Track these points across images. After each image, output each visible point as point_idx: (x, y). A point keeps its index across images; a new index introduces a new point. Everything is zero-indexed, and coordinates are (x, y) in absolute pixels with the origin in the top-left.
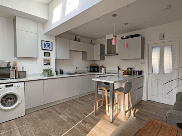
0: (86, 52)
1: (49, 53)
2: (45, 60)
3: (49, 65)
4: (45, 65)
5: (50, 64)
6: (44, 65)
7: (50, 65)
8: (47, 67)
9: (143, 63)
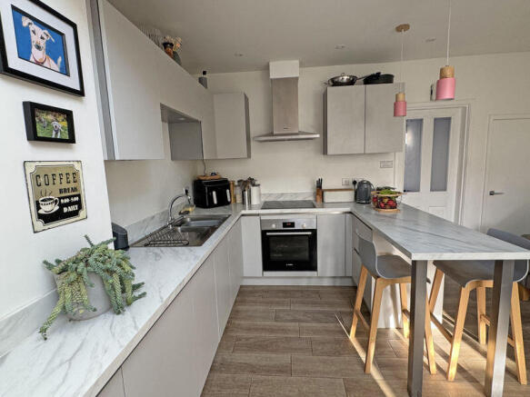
0: (198, 122)
1: (68, 115)
2: (40, 178)
3: (75, 214)
4: (48, 219)
5: (79, 203)
6: (39, 224)
7: (82, 214)
8: (67, 238)
9: (385, 165)
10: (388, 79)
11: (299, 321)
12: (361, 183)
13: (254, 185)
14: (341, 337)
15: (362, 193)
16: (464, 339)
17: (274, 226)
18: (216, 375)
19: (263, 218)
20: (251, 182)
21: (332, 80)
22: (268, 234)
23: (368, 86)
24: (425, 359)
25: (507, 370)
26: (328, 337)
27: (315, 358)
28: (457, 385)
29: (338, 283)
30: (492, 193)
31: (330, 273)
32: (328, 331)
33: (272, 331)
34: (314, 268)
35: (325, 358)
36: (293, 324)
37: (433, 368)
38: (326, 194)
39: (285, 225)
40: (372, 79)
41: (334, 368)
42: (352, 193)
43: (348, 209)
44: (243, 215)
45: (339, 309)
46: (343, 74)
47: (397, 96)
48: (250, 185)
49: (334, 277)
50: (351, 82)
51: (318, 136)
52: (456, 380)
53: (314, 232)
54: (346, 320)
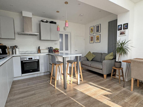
9: (56, 44)
10: (55, 23)
11: (36, 84)
12: (50, 48)
13: (17, 48)
14: (48, 84)
15: (51, 50)
16: (73, 78)
17: (25, 59)
18: (8, 104)
19: (21, 57)
20: (16, 47)
21: (42, 20)
22: (23, 62)
23: (51, 24)
24: (67, 83)
25: (80, 80)
26: (45, 85)
27: (41, 89)
28: (73, 85)
29: (46, 74)
30: (76, 51)
31: (43, 71)
32: (44, 84)
33: (27, 88)
34: (39, 71)
35: (45, 89)
36: (34, 85)
37: (68, 83)
38: (41, 51)
39: (29, 59)
40: (52, 22)
41: (47, 90)
42: (48, 50)
43: (47, 53)
44: (13, 56)
45: (47, 79)
46: (44, 20)
47: (57, 26)
48: (15, 48)
49: (44, 72)
50: (47, 22)
51: (38, 34)
52: (72, 84)
53: (38, 60)
54: (49, 81)
